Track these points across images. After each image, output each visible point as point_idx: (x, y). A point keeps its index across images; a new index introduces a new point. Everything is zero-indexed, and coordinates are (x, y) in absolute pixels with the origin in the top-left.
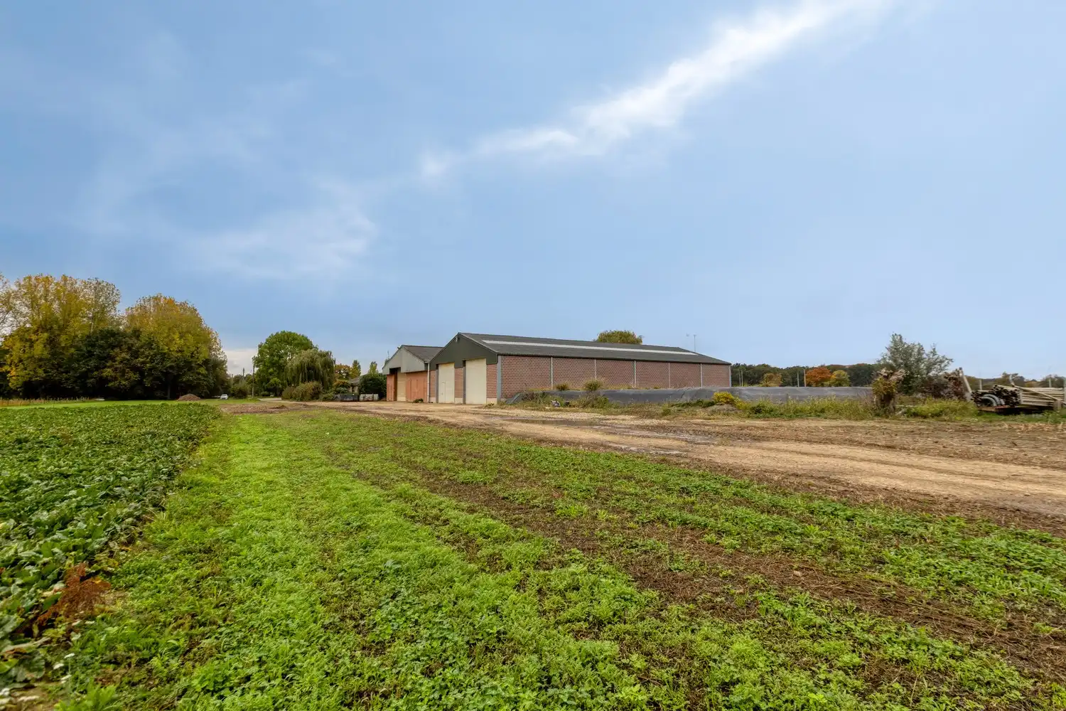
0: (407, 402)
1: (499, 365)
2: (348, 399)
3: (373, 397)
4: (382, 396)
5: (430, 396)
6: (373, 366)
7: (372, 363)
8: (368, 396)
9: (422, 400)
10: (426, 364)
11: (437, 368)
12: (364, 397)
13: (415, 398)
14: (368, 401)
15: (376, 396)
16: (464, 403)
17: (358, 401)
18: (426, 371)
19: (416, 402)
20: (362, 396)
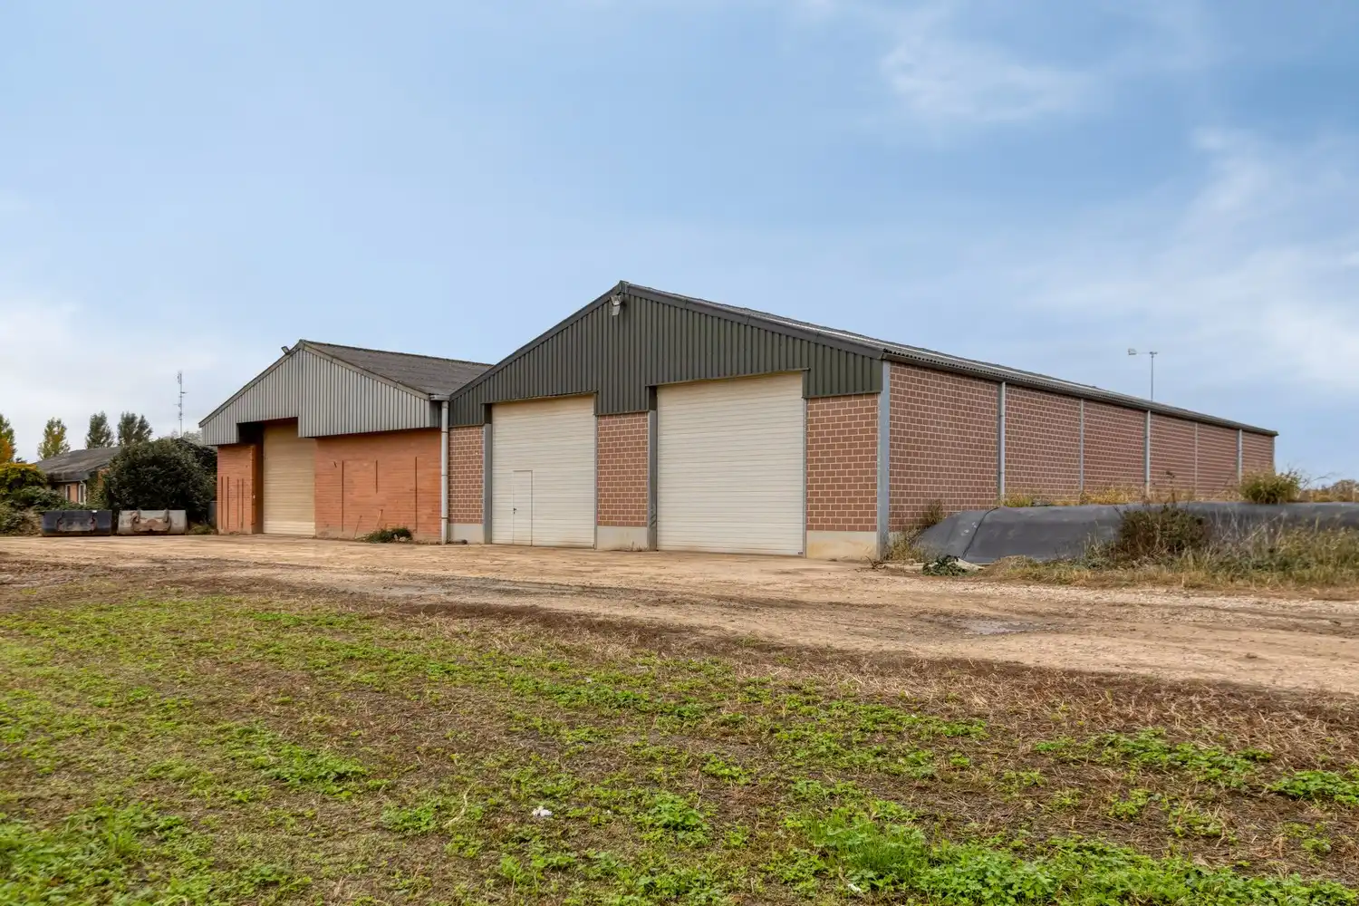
0: (321, 537)
1: (883, 399)
2: (77, 528)
3: (168, 520)
4: (201, 518)
5: (449, 521)
6: (54, 434)
7: (51, 425)
8: (149, 517)
9: (406, 534)
10: (436, 405)
11: (489, 419)
12: (135, 521)
13: (373, 528)
14: (151, 533)
15: (179, 517)
16: (654, 546)
17: (114, 531)
18: (435, 430)
19: (385, 537)
20: (125, 517)
